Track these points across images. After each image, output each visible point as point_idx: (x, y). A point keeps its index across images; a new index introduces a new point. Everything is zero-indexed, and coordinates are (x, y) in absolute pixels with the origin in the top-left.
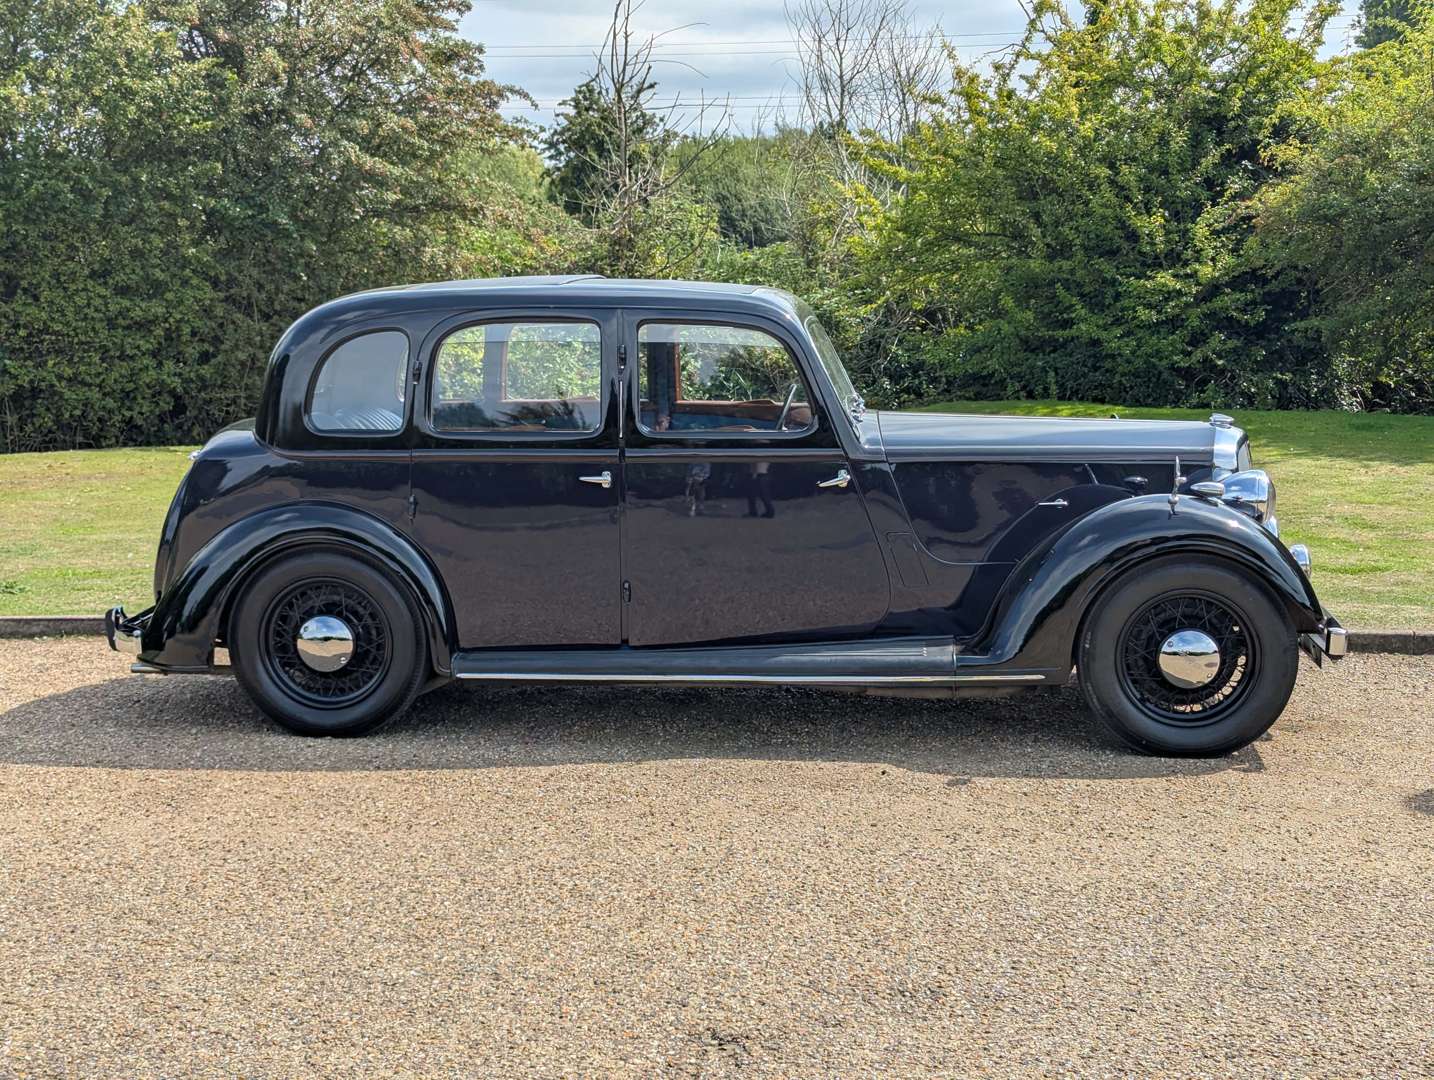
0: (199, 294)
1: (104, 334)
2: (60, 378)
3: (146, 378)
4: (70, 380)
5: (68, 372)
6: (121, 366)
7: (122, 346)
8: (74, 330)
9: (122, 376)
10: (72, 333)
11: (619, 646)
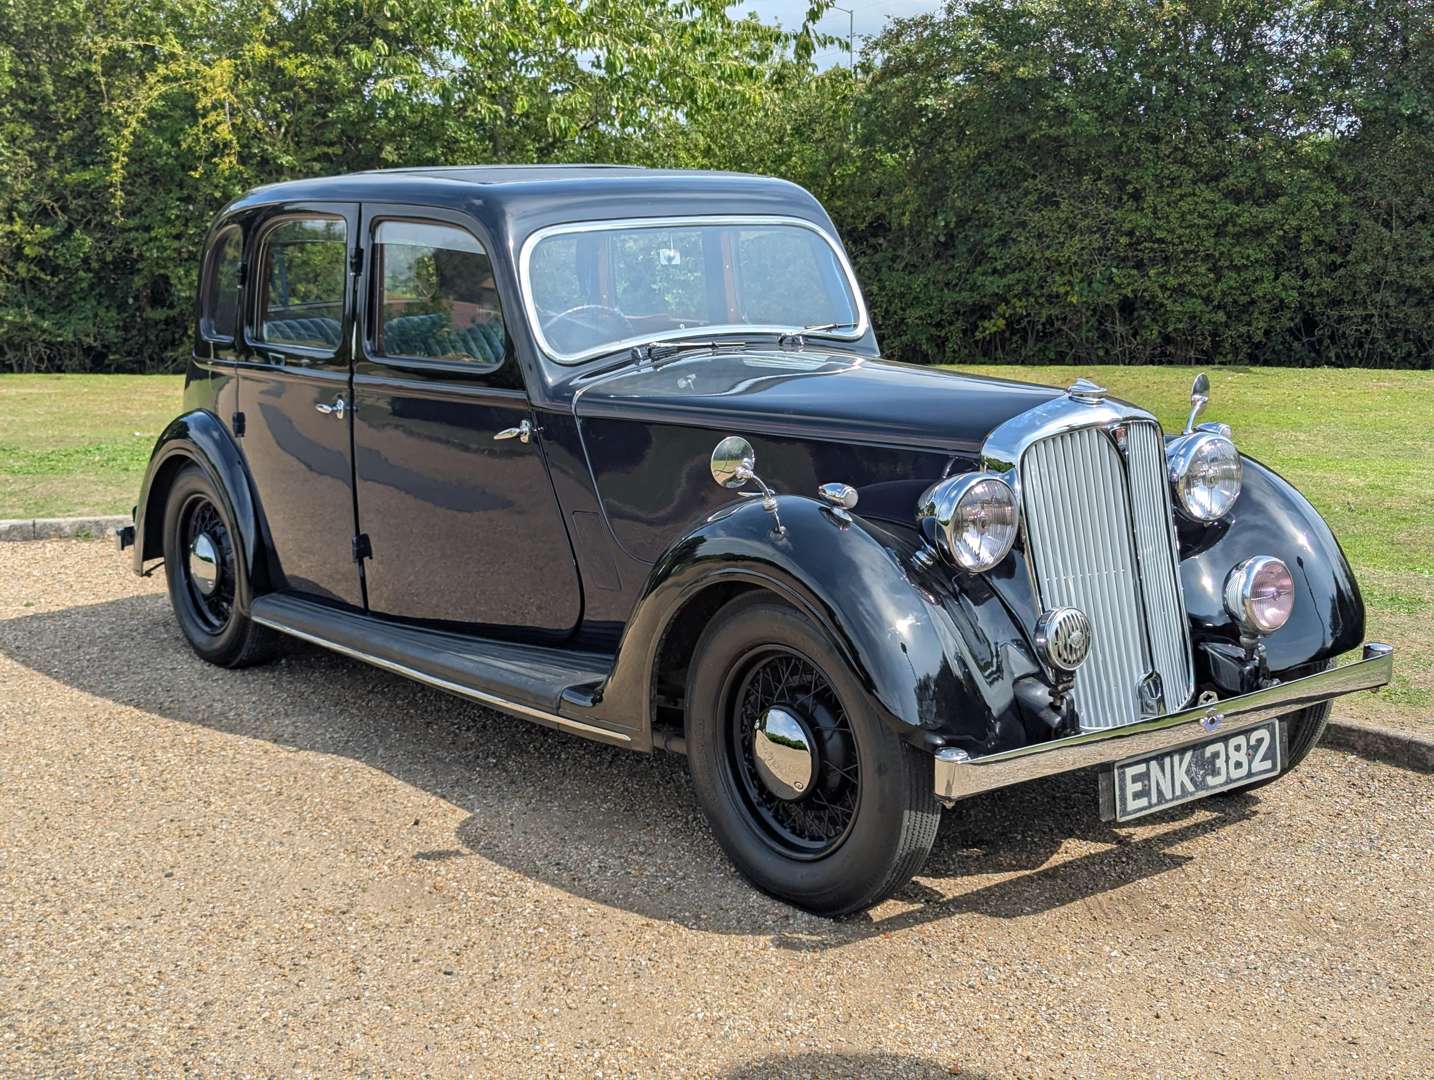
0: (1320, 198)
1: (1209, 243)
2: (1163, 287)
3: (1259, 291)
4: (1174, 290)
5: (1172, 282)
6: (1230, 278)
7: (1231, 255)
8: (1179, 238)
9: (1231, 288)
10: (1176, 241)
11: (365, 611)
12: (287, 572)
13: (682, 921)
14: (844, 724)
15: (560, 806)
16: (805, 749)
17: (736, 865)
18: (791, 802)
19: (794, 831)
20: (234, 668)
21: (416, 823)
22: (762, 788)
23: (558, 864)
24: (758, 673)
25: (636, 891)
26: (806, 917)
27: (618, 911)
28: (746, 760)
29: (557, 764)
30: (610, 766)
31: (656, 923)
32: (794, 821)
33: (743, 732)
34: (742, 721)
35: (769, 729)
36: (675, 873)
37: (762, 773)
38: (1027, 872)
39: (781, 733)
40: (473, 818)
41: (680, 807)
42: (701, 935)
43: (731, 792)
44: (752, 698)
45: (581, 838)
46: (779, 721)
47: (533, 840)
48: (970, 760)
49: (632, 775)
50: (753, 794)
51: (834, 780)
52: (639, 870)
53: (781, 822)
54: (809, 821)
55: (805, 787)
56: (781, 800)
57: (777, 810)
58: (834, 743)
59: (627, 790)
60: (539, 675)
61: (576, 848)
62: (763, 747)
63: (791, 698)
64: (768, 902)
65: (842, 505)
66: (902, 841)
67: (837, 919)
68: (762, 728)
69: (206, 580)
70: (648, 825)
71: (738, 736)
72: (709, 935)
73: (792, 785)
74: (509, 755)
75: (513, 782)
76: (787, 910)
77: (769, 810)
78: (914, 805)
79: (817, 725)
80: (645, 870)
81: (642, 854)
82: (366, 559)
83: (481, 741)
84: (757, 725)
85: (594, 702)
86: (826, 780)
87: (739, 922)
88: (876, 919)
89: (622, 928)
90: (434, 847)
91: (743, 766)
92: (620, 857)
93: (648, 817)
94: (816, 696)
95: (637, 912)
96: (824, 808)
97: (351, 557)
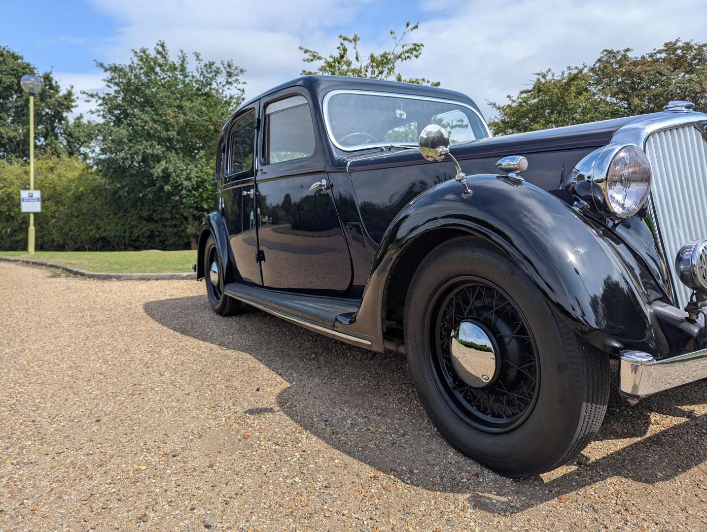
11: (263, 287)
12: (242, 276)
13: (399, 475)
14: (523, 331)
15: (339, 381)
16: (492, 351)
17: (438, 428)
18: (477, 389)
19: (479, 409)
20: (224, 316)
21: (258, 390)
22: (456, 377)
23: (327, 421)
24: (452, 299)
25: (371, 445)
26: (492, 476)
27: (355, 461)
28: (445, 358)
29: (344, 358)
30: (370, 360)
31: (381, 475)
32: (479, 401)
33: (441, 339)
34: (441, 333)
35: (462, 337)
36: (398, 431)
37: (457, 368)
38: (639, 439)
39: (470, 340)
40: (289, 388)
41: (405, 384)
42: (414, 490)
43: (435, 379)
44: (448, 317)
45: (345, 402)
46: (469, 331)
47: (318, 402)
48: (655, 362)
49: (380, 365)
50: (449, 381)
51: (512, 374)
52: (376, 427)
53: (470, 402)
54: (490, 402)
55: (490, 379)
56: (471, 387)
57: (467, 393)
58: (513, 346)
59: (376, 373)
60: (327, 309)
61: (341, 409)
62: (456, 349)
63: (477, 314)
64: (461, 459)
65: (517, 169)
66: (579, 428)
67: (516, 480)
68: (456, 336)
69: (214, 281)
70: (385, 395)
71: (438, 342)
72: (420, 490)
73: (480, 377)
74: (322, 353)
75: (319, 367)
76: (476, 468)
77: (461, 392)
78: (590, 398)
79: (499, 332)
80: (380, 427)
81: (379, 415)
82: (262, 262)
83: (312, 347)
84: (453, 333)
85: (351, 322)
86: (507, 374)
87: (442, 478)
88: (546, 481)
89: (356, 480)
90: (260, 406)
91: (442, 362)
92: (365, 417)
93: (385, 390)
94: (497, 312)
95: (369, 464)
96: (503, 394)
97: (255, 260)
